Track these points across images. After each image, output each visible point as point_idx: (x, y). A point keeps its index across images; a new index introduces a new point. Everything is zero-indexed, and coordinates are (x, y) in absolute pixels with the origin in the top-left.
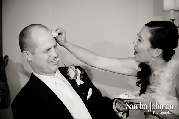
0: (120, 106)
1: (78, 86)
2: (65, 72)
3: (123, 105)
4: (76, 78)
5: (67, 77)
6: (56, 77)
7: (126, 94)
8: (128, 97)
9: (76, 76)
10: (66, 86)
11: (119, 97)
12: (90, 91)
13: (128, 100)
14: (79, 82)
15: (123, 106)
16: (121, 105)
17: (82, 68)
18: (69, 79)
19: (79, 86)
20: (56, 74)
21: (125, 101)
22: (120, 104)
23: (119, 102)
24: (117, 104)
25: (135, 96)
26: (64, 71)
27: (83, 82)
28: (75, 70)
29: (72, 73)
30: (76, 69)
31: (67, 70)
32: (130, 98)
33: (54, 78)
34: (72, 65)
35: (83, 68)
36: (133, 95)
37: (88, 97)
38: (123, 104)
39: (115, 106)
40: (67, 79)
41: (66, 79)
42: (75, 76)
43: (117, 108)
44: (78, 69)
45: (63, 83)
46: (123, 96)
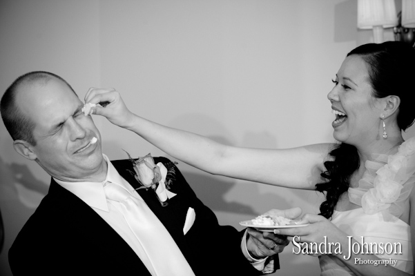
0: (257, 245)
1: (162, 204)
2: (130, 172)
3: (262, 243)
4: (157, 185)
5: (135, 184)
6: (108, 184)
7: (268, 217)
8: (273, 223)
9: (156, 181)
10: (131, 203)
11: (252, 224)
12: (191, 215)
13: (273, 229)
14: (164, 194)
15: (263, 246)
16: (259, 243)
17: (170, 161)
18: (141, 187)
19: (164, 204)
20: (109, 178)
21: (266, 233)
22: (255, 240)
23: (253, 237)
24: (250, 240)
25: (290, 220)
26: (126, 169)
27: (172, 195)
28: (153, 165)
29: (146, 174)
30: (156, 163)
31: (134, 168)
32: (279, 225)
33: (105, 185)
34: (147, 156)
35: (173, 160)
36: (286, 217)
37: (186, 229)
38: (262, 239)
39: (245, 247)
40: (135, 188)
41: (133, 189)
42: (153, 180)
43: (250, 250)
44: (160, 164)
45: (124, 197)
46: (260, 220)
